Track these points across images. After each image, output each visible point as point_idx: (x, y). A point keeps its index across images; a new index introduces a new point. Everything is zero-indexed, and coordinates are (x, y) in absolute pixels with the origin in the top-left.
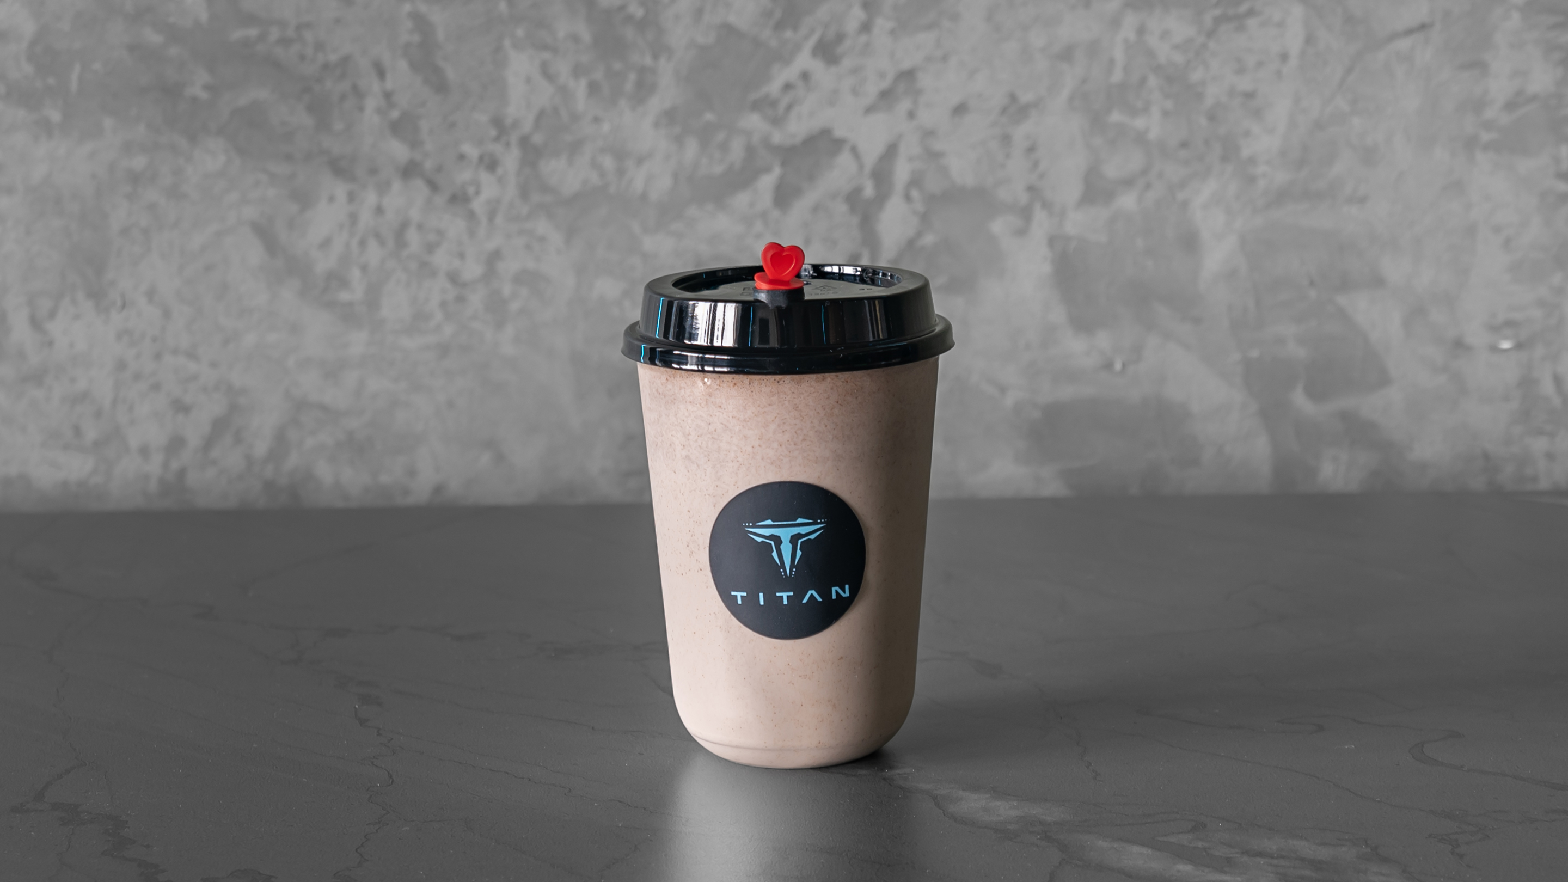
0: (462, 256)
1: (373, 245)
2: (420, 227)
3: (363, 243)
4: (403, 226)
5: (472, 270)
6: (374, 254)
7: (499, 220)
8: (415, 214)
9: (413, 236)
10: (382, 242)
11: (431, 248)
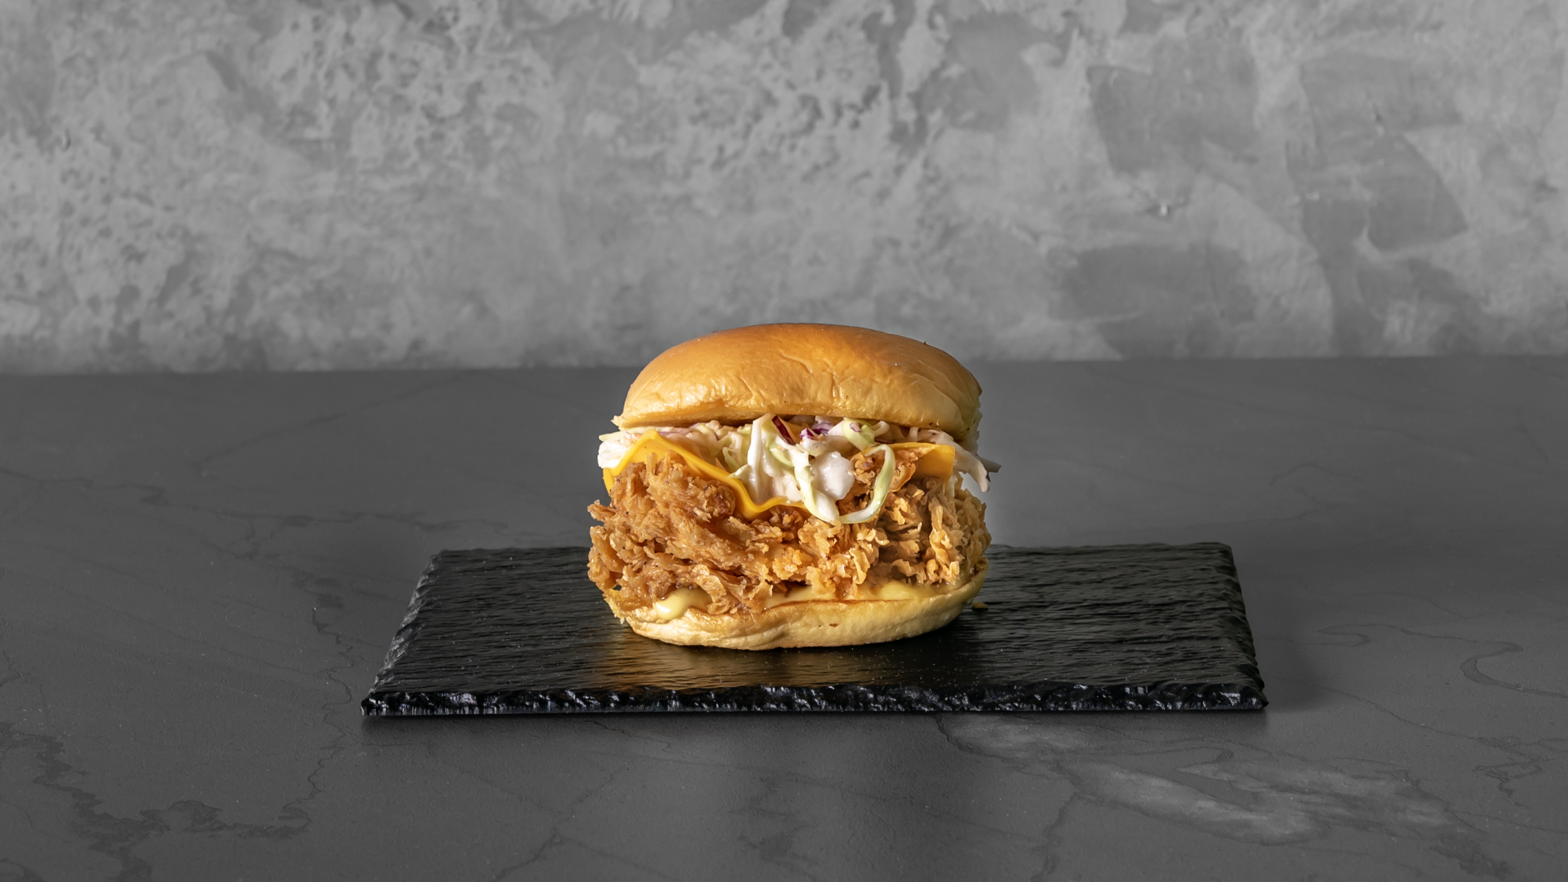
0: (439, 89)
1: (341, 77)
2: (393, 57)
3: (330, 75)
4: (375, 56)
5: (451, 104)
6: (343, 86)
7: (480, 49)
8: (387, 43)
9: (385, 68)
10: (352, 75)
11: (405, 80)
